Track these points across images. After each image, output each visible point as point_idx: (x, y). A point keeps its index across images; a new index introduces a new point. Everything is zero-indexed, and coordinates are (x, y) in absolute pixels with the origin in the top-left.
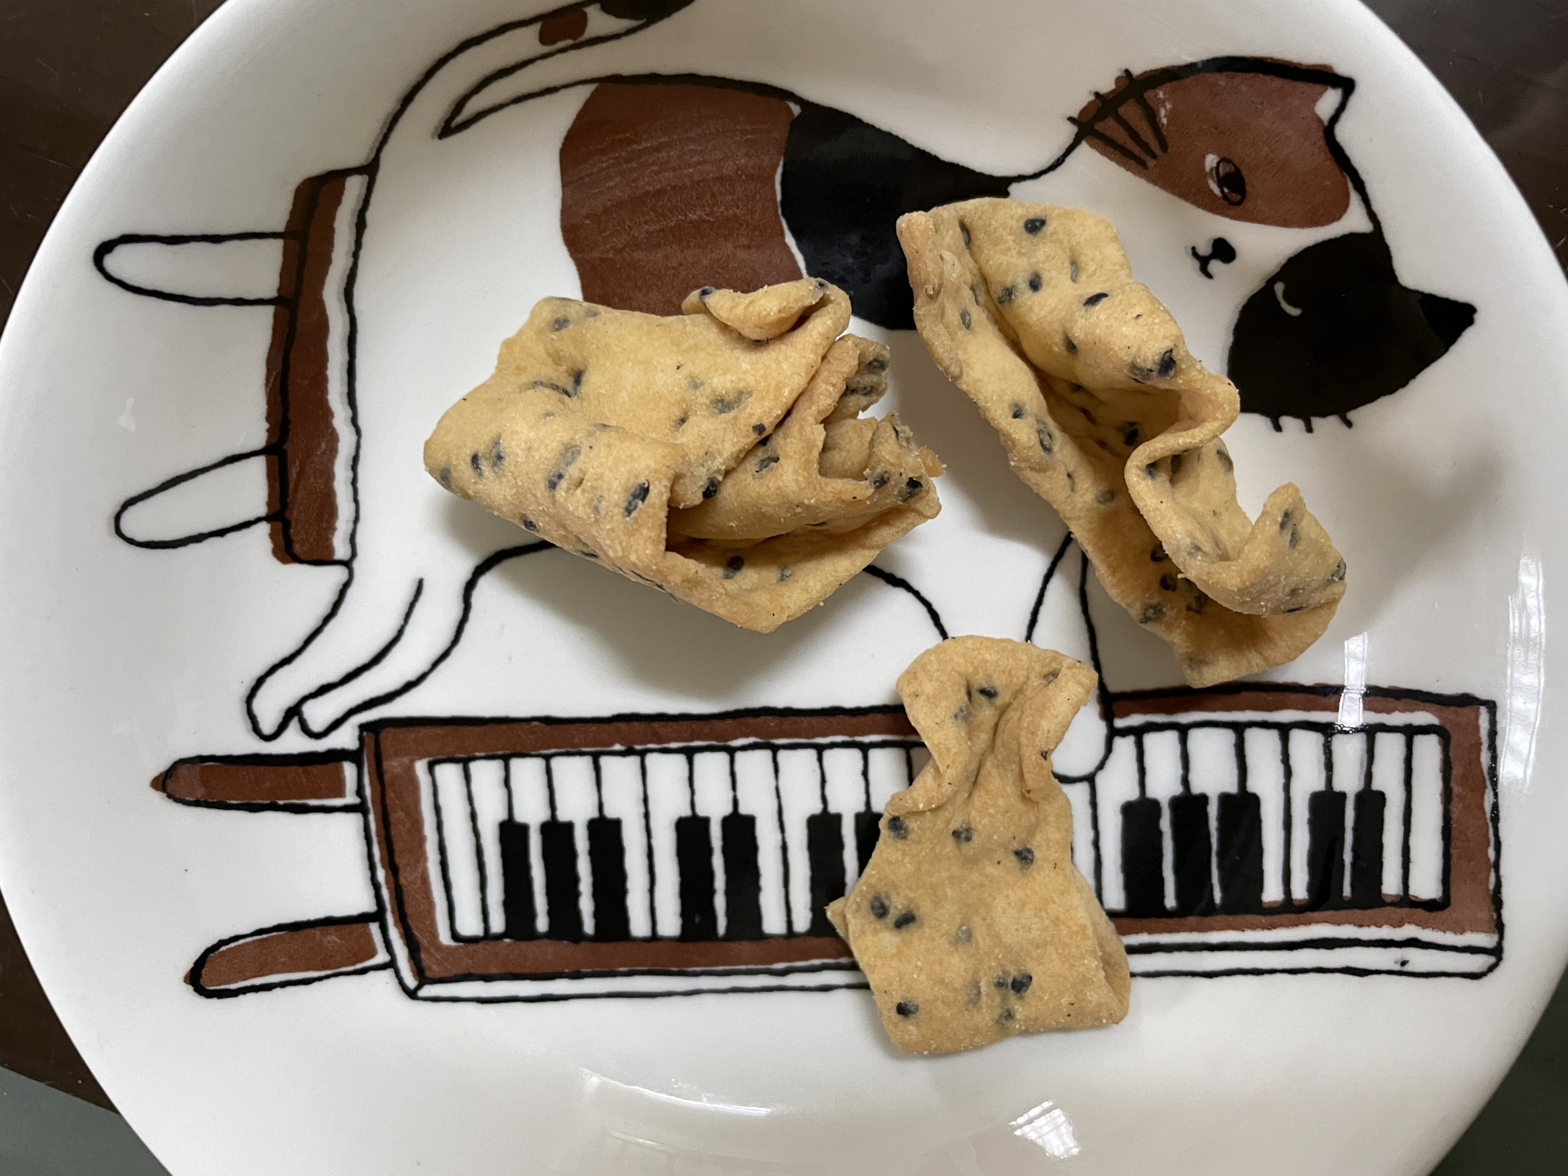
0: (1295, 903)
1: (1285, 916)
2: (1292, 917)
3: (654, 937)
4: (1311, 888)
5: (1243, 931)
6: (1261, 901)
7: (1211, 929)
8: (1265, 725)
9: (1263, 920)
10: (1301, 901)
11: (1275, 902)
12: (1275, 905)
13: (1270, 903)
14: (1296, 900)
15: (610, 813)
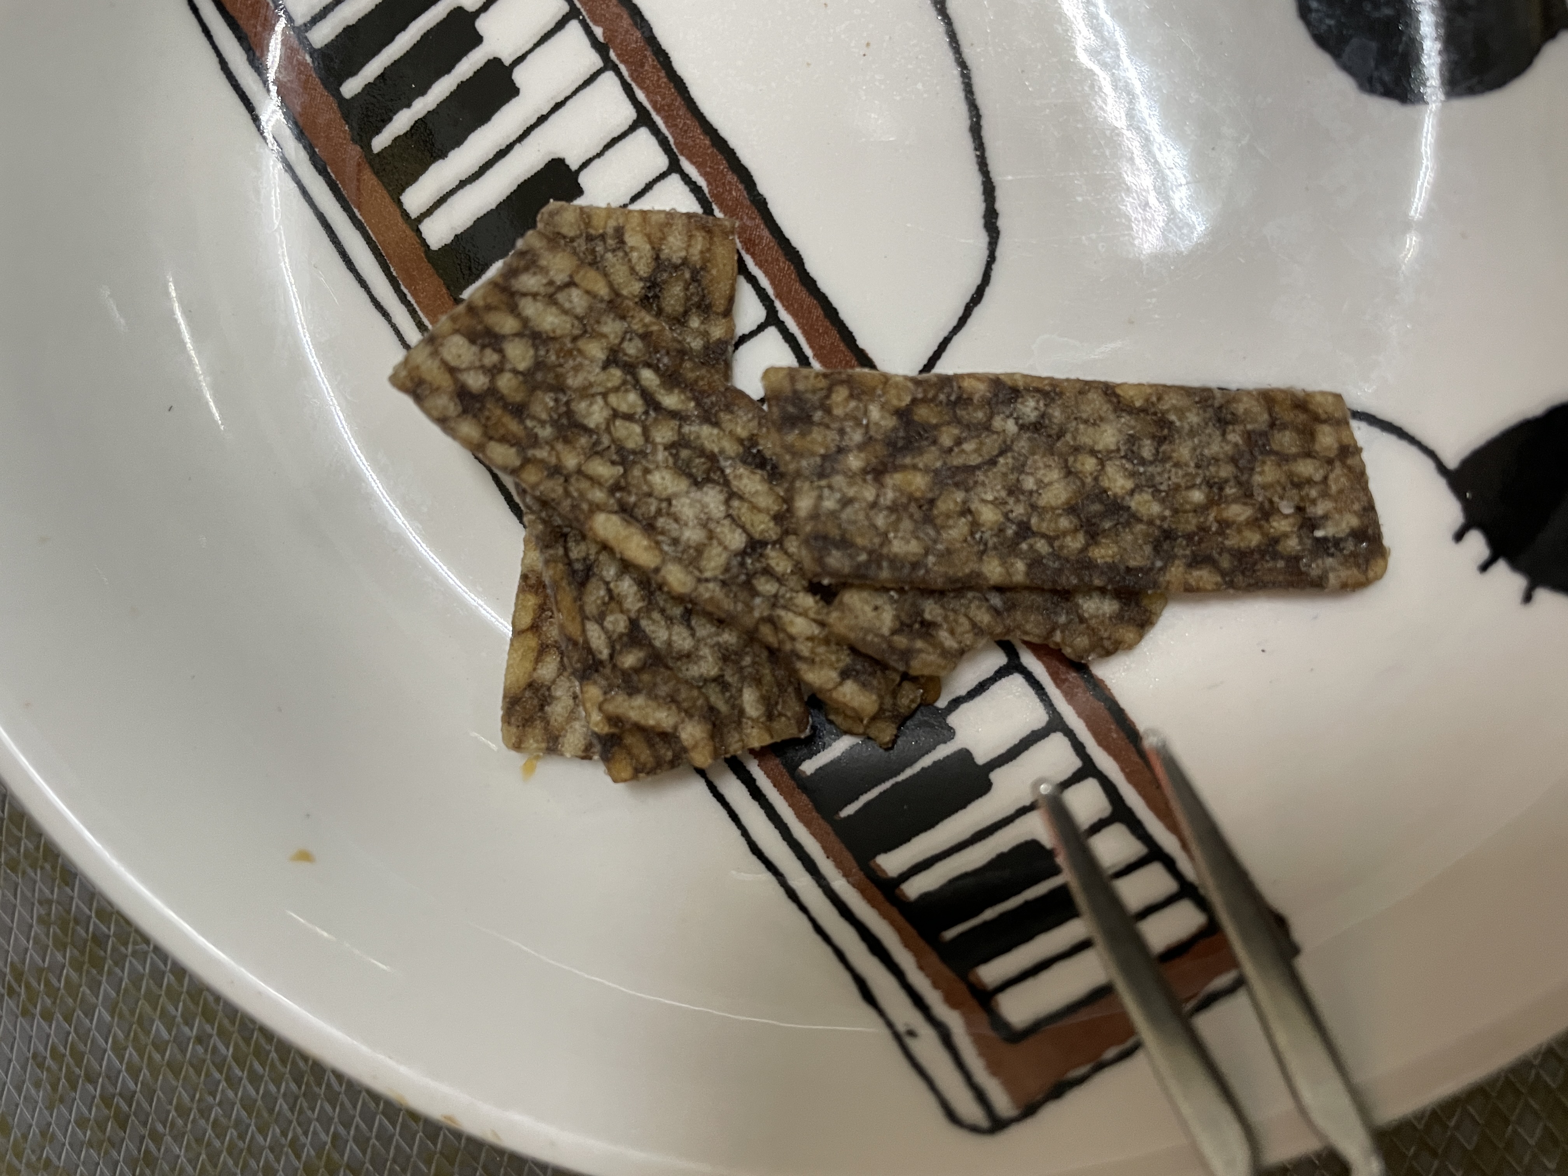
0: (897, 891)
1: (875, 889)
2: (880, 897)
3: (415, 224)
4: (926, 897)
5: (828, 857)
6: (874, 856)
7: (807, 824)
8: (1079, 748)
9: (854, 870)
10: (904, 895)
11: (883, 871)
12: (879, 873)
13: (879, 866)
14: (902, 891)
15: (519, 76)
